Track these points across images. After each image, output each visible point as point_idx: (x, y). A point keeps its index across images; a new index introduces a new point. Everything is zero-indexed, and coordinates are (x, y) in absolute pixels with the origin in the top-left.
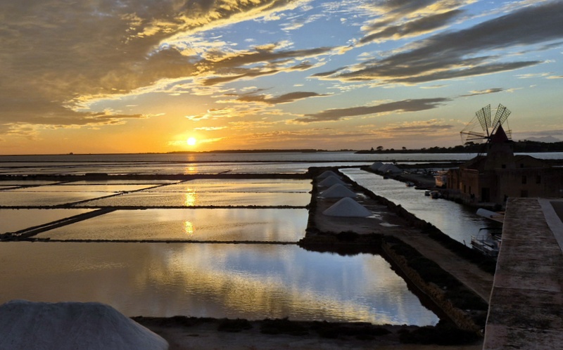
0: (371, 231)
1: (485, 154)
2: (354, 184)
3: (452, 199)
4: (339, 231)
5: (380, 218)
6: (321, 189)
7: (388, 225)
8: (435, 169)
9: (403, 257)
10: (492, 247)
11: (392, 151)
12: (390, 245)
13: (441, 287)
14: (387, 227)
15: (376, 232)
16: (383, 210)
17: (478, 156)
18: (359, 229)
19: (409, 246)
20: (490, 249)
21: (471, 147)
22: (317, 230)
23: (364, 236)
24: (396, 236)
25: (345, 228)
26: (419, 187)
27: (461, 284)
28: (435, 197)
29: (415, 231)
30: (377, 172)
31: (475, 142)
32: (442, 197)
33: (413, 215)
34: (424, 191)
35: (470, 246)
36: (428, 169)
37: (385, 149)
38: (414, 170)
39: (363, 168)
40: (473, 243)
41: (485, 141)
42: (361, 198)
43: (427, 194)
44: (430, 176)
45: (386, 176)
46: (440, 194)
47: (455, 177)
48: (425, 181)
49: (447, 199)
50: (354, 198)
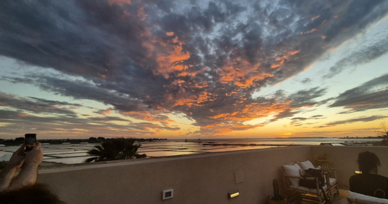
11: (352, 138)
30: (346, 145)
37: (349, 137)
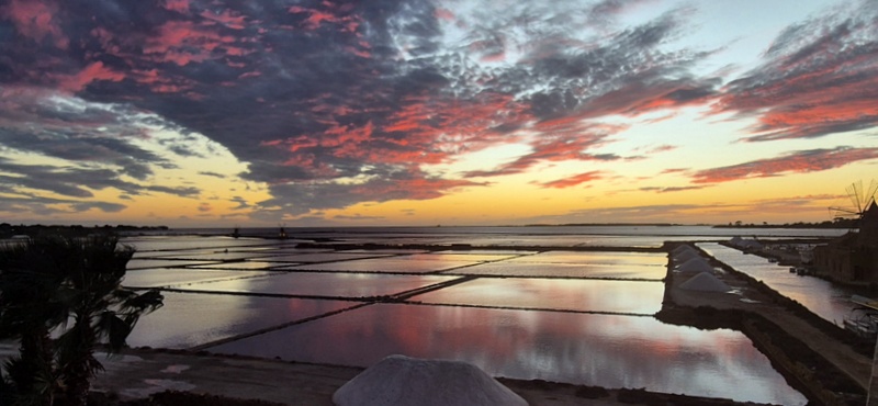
0: (731, 307)
2: (712, 259)
4: (697, 305)
5: (741, 294)
6: (677, 263)
7: (749, 301)
8: (800, 246)
9: (766, 335)
10: (867, 328)
12: (751, 322)
13: (810, 368)
14: (747, 304)
15: (737, 308)
16: (743, 286)
17: (849, 232)
18: (717, 305)
19: (773, 323)
20: (865, 330)
23: (724, 311)
24: (758, 312)
25: (703, 302)
26: (783, 263)
27: (832, 366)
28: (801, 274)
29: (779, 308)
30: (736, 247)
32: (809, 274)
33: (776, 293)
35: (843, 327)
36: (792, 245)
37: (744, 223)
38: (776, 246)
39: (721, 242)
40: (845, 323)
42: (720, 274)
43: (792, 271)
44: (794, 251)
45: (746, 251)
46: (806, 271)
47: (823, 255)
48: (789, 257)
50: (712, 273)
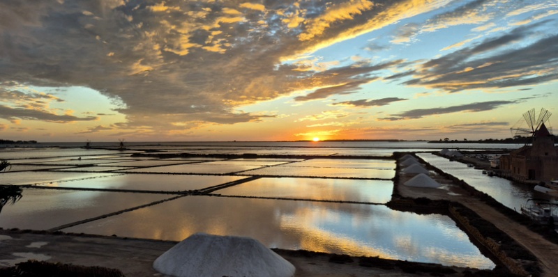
0: (440, 198)
1: (531, 145)
2: (427, 164)
3: (504, 177)
4: (416, 197)
5: (448, 189)
6: (403, 167)
8: (490, 155)
9: (465, 217)
10: (538, 213)
11: (456, 142)
12: (455, 208)
13: (497, 242)
14: (452, 196)
15: (444, 199)
16: (450, 183)
17: (525, 146)
18: (431, 196)
19: (470, 210)
20: (536, 215)
21: (518, 140)
22: (399, 196)
24: (459, 202)
25: (420, 195)
26: (477, 167)
28: (491, 175)
29: (475, 199)
30: (444, 156)
31: (522, 136)
32: (496, 175)
33: (473, 188)
34: (482, 170)
35: (520, 212)
36: (484, 155)
37: (450, 140)
38: (473, 155)
39: (433, 153)
40: (522, 210)
41: (531, 135)
42: (433, 175)
43: (484, 173)
44: (486, 159)
45: (452, 159)
46: (494, 173)
47: (507, 161)
48: (482, 163)
49: (501, 177)
50: (427, 174)
